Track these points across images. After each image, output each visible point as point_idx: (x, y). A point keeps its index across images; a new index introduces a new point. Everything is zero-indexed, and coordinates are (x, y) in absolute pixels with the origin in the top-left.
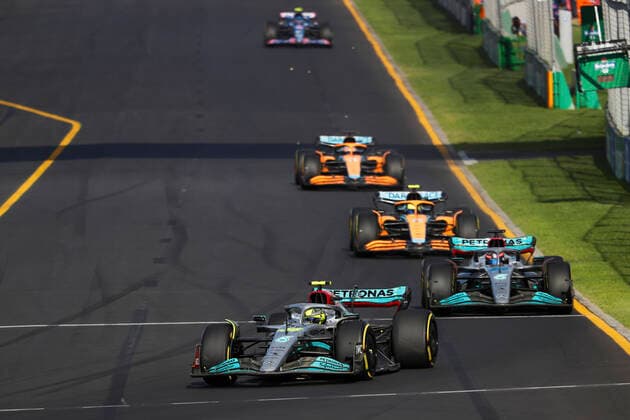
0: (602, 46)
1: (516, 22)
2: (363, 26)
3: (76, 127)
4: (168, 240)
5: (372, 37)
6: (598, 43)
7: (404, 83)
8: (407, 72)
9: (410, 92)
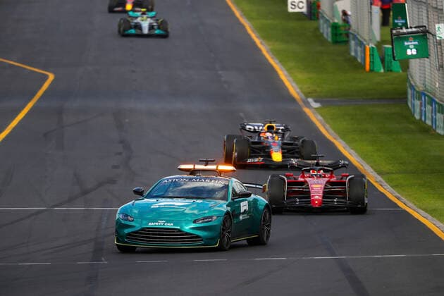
0: (410, 30)
1: (345, 13)
2: (238, 14)
3: (51, 77)
4: (120, 154)
5: (244, 21)
6: (407, 28)
7: (267, 52)
8: (269, 45)
9: (272, 58)
